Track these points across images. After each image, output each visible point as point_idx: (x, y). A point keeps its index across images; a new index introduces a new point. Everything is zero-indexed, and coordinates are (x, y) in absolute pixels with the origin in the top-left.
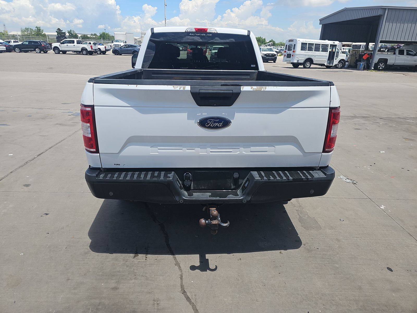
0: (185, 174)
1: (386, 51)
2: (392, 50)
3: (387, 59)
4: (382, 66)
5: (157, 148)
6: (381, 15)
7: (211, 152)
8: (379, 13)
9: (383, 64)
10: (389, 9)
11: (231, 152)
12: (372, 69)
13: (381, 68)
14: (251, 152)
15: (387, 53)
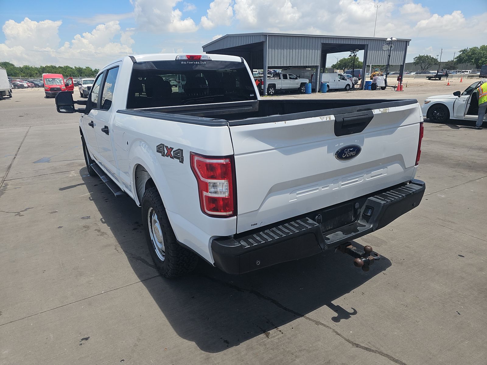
0: (317, 216)
1: (272, 76)
2: (277, 75)
3: (275, 84)
4: (272, 91)
5: (296, 193)
6: (264, 42)
7: (342, 185)
8: (262, 39)
9: (273, 89)
10: (269, 35)
11: (357, 181)
12: (267, 95)
13: (272, 93)
14: (372, 177)
15: (273, 78)
